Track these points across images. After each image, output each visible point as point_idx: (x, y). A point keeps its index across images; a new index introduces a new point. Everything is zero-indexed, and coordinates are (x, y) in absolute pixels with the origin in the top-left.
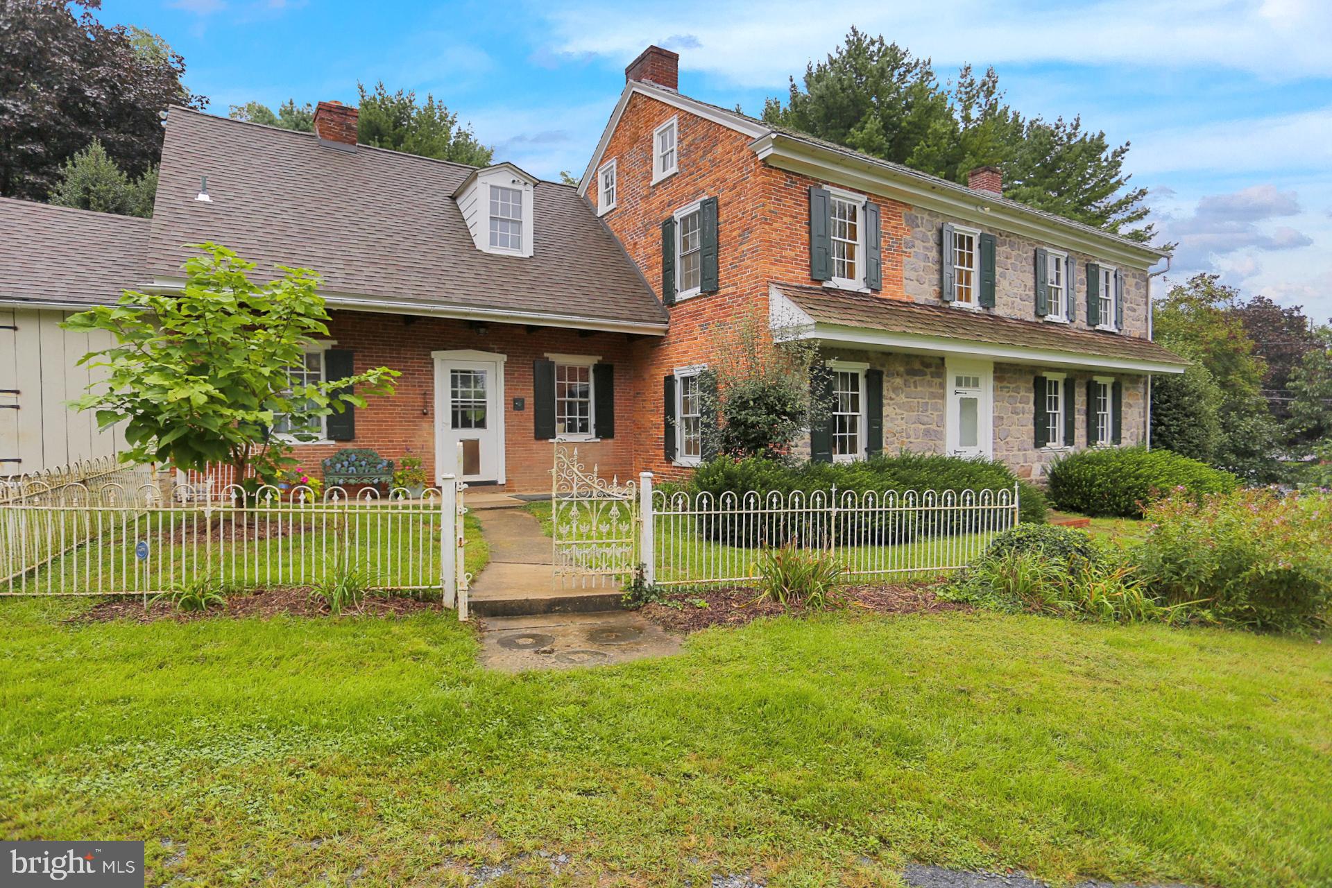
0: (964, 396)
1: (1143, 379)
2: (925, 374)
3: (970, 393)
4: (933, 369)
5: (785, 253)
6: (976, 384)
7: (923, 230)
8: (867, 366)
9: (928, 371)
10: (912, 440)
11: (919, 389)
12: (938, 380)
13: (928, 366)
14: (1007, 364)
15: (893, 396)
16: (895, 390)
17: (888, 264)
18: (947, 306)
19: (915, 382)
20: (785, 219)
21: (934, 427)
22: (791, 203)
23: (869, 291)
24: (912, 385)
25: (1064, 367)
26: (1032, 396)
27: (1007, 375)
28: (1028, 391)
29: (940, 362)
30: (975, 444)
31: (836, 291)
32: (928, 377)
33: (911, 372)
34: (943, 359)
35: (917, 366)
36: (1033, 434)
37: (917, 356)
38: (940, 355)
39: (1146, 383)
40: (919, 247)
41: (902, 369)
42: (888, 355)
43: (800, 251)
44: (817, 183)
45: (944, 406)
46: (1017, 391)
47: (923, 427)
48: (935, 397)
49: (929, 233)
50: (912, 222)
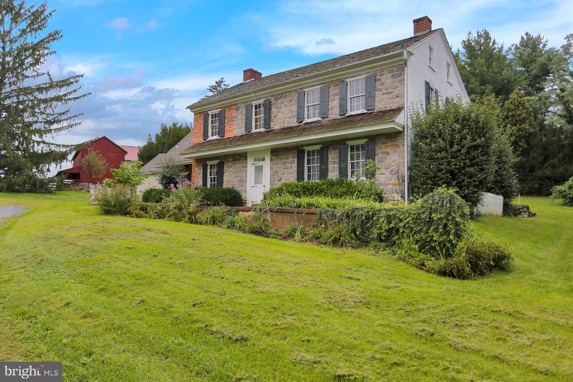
0: (257, 165)
3: (260, 163)
4: (244, 157)
5: (198, 135)
6: (263, 160)
7: (242, 109)
8: (219, 160)
9: (242, 158)
10: (234, 183)
11: (237, 165)
13: (242, 156)
14: (280, 148)
15: (228, 169)
16: (229, 167)
17: (228, 126)
18: (250, 133)
19: (236, 163)
20: (199, 126)
21: (244, 178)
22: (200, 121)
23: (220, 138)
26: (296, 160)
27: (280, 153)
28: (294, 157)
29: (246, 153)
30: (262, 183)
31: (210, 141)
32: (242, 161)
33: (235, 160)
35: (237, 157)
36: (296, 177)
37: (238, 153)
38: (246, 151)
40: (240, 116)
41: (231, 160)
42: (226, 156)
43: (202, 133)
45: (247, 170)
46: (288, 158)
47: (239, 178)
49: (244, 110)
50: (237, 109)
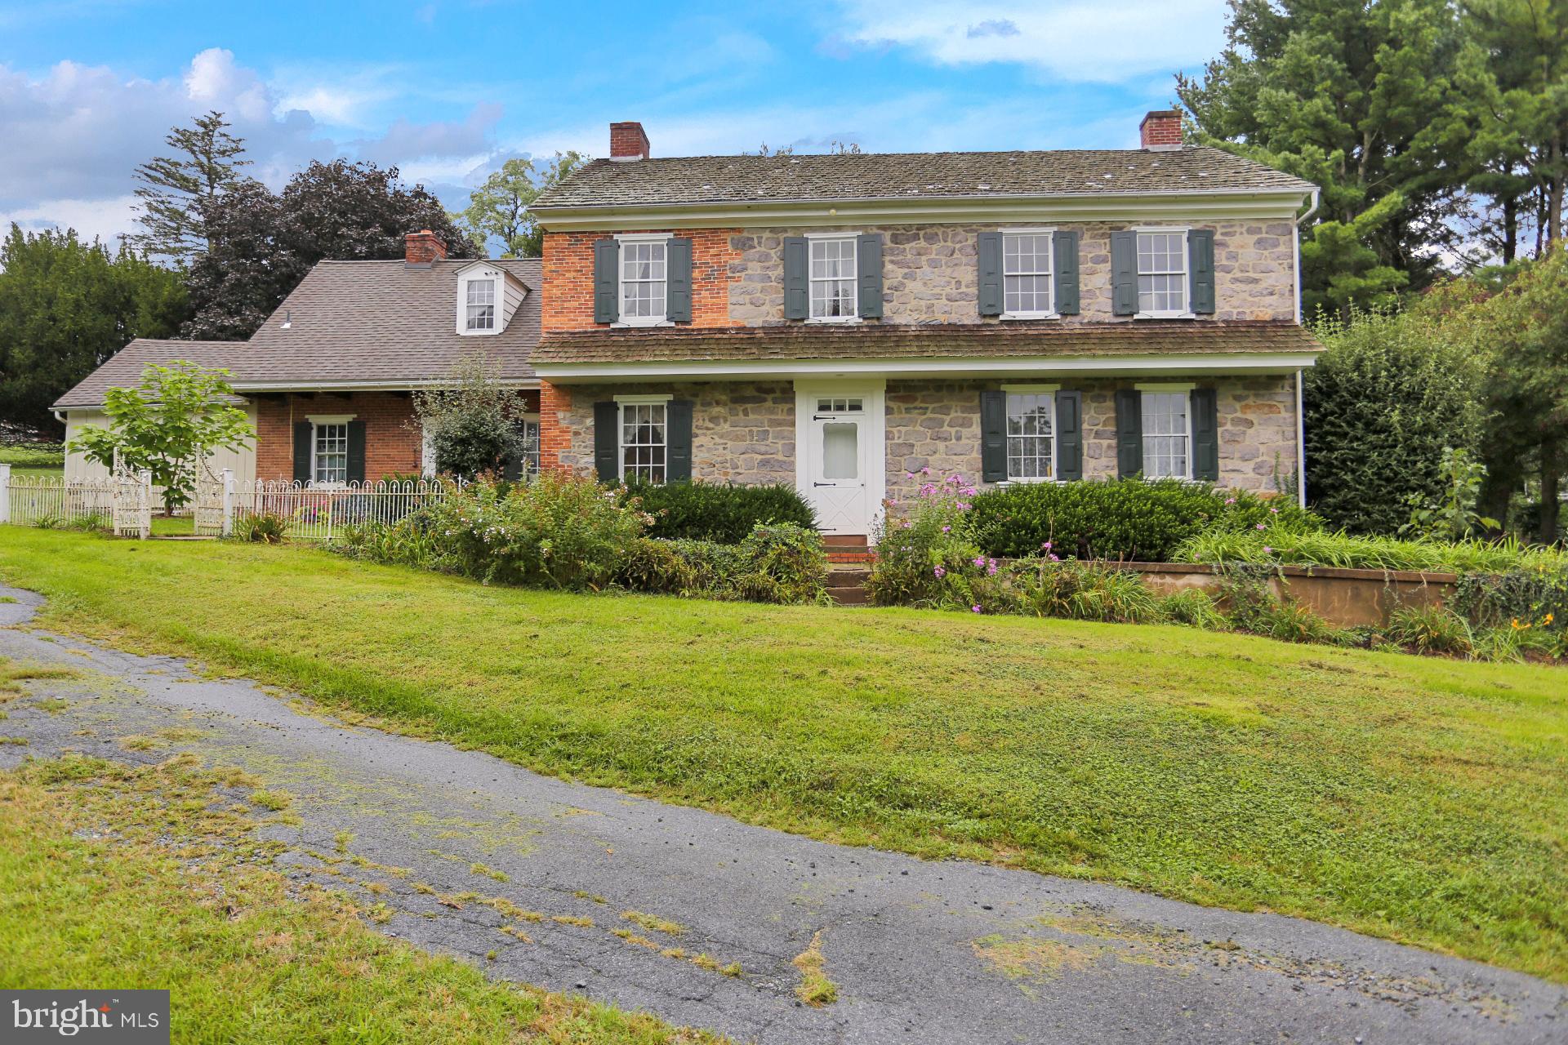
0: (831, 421)
1: (1287, 383)
2: (765, 400)
3: (842, 418)
4: (777, 394)
6: (853, 409)
7: (763, 249)
8: (670, 397)
9: (772, 397)
10: (739, 471)
11: (751, 416)
12: (786, 406)
14: (919, 380)
15: (710, 425)
16: (713, 419)
17: (703, 294)
18: (801, 324)
19: (745, 411)
20: (567, 275)
21: (782, 457)
22: (576, 259)
23: (672, 325)
24: (741, 413)
25: (1054, 375)
26: (977, 417)
27: (919, 395)
28: (968, 410)
29: (788, 386)
30: (854, 475)
31: (629, 330)
32: (769, 404)
33: (741, 400)
34: (791, 383)
35: (750, 392)
36: (980, 465)
37: (753, 383)
38: (788, 378)
39: (1294, 387)
40: (757, 268)
41: (723, 398)
42: (701, 386)
43: (587, 299)
44: (607, 235)
45: (793, 432)
46: (946, 410)
47: (760, 457)
48: (780, 424)
49: (773, 252)
50: (743, 245)
